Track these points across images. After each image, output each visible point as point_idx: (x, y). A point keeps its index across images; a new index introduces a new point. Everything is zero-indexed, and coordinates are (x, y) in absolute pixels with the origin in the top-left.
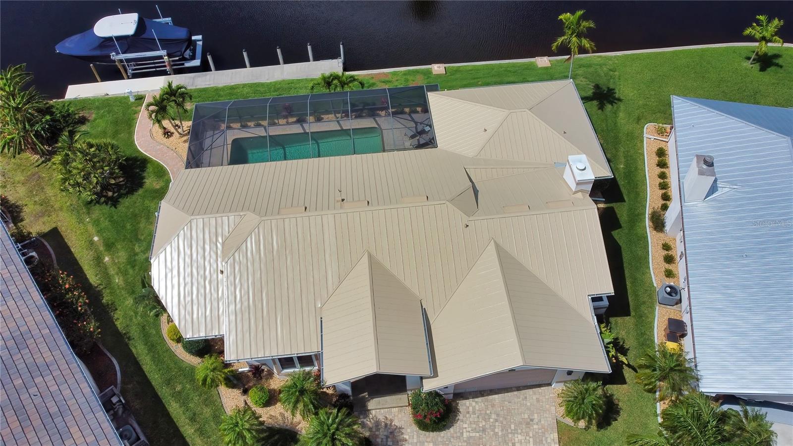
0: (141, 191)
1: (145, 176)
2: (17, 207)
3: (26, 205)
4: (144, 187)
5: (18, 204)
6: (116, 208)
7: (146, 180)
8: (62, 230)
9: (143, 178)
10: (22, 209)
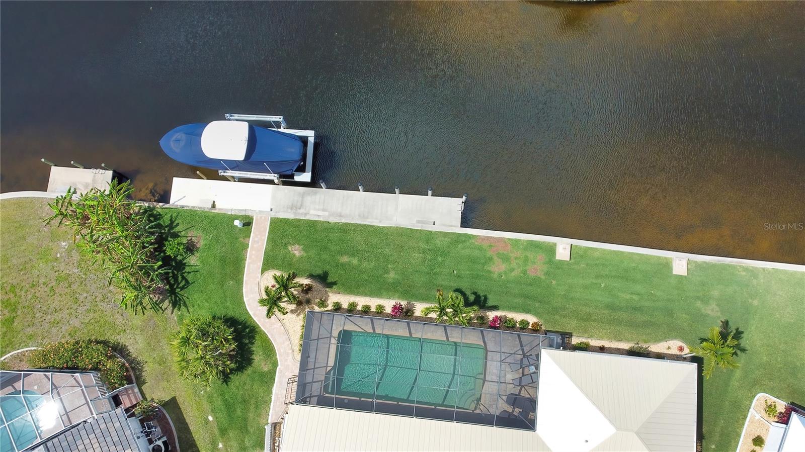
0: (249, 370)
1: (253, 351)
2: (138, 363)
3: (146, 362)
4: (253, 365)
5: (139, 359)
6: (227, 384)
7: (254, 357)
8: (180, 401)
9: (251, 353)
10: (142, 367)
